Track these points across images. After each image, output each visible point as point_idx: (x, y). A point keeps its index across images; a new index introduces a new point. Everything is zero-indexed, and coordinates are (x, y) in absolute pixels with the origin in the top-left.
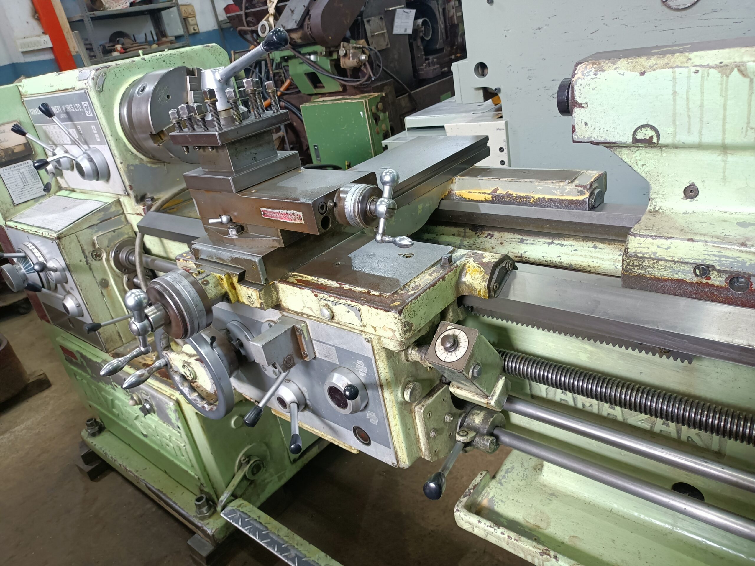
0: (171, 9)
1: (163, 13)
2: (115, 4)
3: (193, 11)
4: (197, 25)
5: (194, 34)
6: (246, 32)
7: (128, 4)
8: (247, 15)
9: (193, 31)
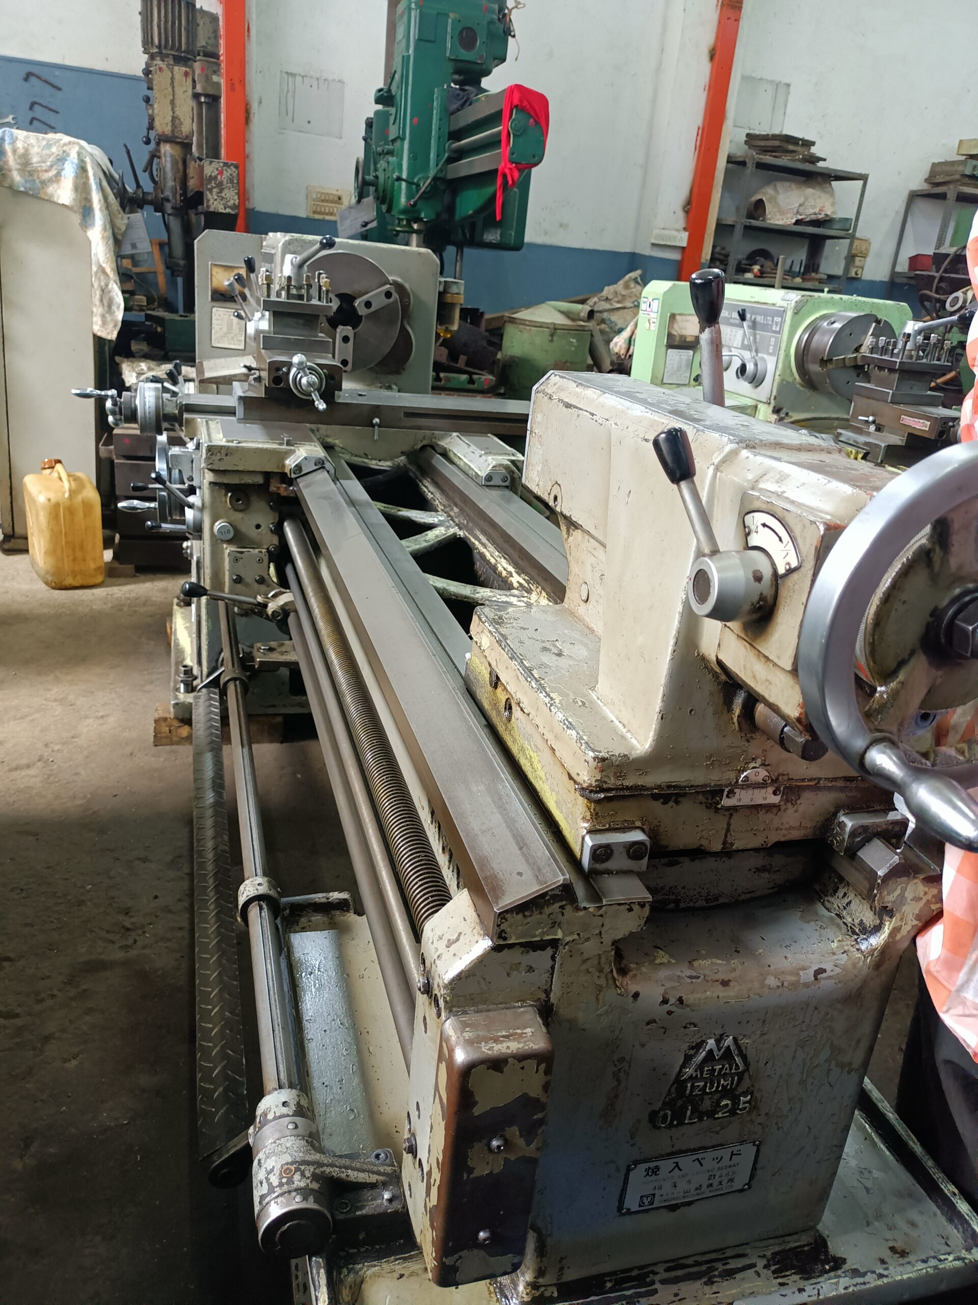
0: (841, 240)
1: (828, 242)
2: (778, 216)
3: (867, 250)
4: (862, 268)
5: (853, 279)
6: (929, 298)
7: (794, 221)
8: (942, 279)
9: (853, 275)
